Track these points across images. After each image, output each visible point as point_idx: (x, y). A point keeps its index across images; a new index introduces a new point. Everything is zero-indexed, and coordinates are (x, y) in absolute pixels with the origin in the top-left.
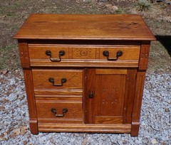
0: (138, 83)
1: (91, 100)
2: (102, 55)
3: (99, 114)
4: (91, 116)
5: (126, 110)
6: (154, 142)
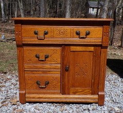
0: (102, 58)
1: (67, 73)
2: (75, 34)
3: (73, 86)
4: (67, 87)
5: (94, 82)
6: (117, 109)
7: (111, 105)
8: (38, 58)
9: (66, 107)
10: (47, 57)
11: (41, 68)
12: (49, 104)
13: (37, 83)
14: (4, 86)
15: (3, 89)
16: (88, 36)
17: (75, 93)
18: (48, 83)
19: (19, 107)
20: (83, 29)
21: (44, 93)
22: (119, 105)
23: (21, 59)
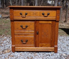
0: (56, 27)
1: (37, 35)
2: (42, 14)
3: (41, 42)
4: (37, 43)
5: (52, 40)
6: (64, 55)
7: (61, 52)
8: (22, 27)
9: (37, 54)
10: (27, 27)
11: (23, 33)
12: (27, 52)
13: (21, 41)
14: (3, 43)
15: (2, 44)
16: (49, 16)
17: (41, 46)
18: (27, 41)
19: (11, 54)
20: (46, 12)
21: (25, 46)
22: (65, 53)
23: (13, 28)
